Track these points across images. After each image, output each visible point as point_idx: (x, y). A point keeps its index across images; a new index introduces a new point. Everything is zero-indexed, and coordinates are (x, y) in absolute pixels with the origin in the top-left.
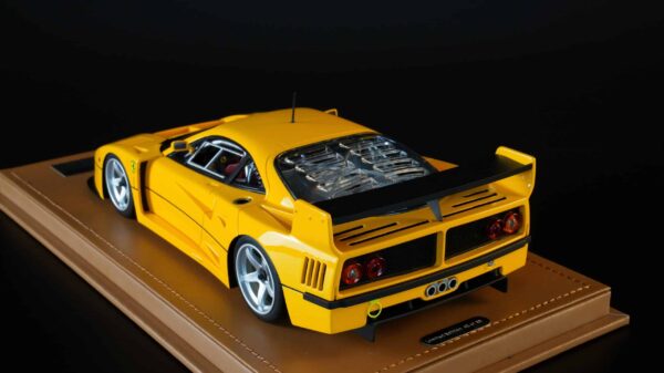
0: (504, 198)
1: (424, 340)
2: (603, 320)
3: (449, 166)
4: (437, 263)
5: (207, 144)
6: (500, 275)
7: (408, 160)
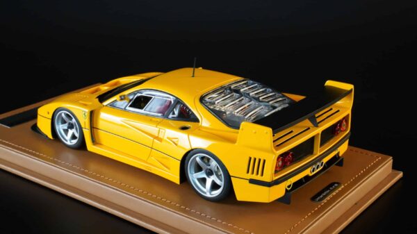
0: (338, 111)
1: (313, 199)
2: (390, 177)
3: (302, 98)
4: (315, 151)
5: (139, 95)
6: (339, 157)
7: (273, 94)
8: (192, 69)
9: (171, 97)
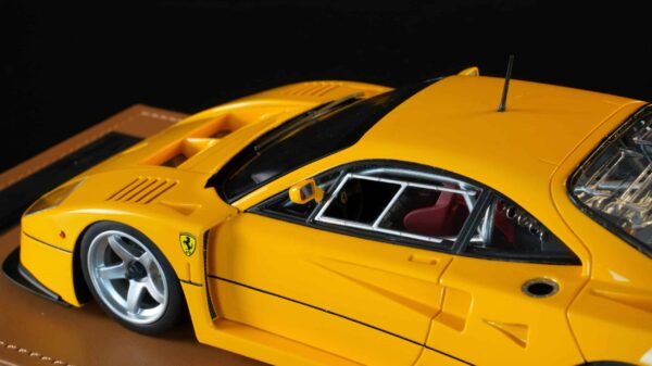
8: (502, 81)
9: (462, 184)
